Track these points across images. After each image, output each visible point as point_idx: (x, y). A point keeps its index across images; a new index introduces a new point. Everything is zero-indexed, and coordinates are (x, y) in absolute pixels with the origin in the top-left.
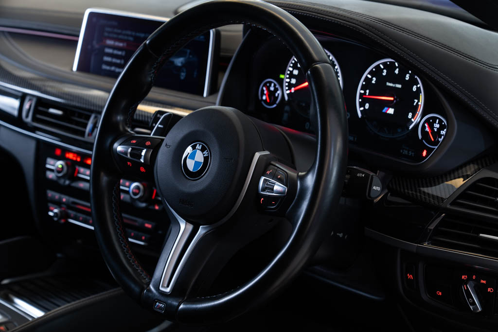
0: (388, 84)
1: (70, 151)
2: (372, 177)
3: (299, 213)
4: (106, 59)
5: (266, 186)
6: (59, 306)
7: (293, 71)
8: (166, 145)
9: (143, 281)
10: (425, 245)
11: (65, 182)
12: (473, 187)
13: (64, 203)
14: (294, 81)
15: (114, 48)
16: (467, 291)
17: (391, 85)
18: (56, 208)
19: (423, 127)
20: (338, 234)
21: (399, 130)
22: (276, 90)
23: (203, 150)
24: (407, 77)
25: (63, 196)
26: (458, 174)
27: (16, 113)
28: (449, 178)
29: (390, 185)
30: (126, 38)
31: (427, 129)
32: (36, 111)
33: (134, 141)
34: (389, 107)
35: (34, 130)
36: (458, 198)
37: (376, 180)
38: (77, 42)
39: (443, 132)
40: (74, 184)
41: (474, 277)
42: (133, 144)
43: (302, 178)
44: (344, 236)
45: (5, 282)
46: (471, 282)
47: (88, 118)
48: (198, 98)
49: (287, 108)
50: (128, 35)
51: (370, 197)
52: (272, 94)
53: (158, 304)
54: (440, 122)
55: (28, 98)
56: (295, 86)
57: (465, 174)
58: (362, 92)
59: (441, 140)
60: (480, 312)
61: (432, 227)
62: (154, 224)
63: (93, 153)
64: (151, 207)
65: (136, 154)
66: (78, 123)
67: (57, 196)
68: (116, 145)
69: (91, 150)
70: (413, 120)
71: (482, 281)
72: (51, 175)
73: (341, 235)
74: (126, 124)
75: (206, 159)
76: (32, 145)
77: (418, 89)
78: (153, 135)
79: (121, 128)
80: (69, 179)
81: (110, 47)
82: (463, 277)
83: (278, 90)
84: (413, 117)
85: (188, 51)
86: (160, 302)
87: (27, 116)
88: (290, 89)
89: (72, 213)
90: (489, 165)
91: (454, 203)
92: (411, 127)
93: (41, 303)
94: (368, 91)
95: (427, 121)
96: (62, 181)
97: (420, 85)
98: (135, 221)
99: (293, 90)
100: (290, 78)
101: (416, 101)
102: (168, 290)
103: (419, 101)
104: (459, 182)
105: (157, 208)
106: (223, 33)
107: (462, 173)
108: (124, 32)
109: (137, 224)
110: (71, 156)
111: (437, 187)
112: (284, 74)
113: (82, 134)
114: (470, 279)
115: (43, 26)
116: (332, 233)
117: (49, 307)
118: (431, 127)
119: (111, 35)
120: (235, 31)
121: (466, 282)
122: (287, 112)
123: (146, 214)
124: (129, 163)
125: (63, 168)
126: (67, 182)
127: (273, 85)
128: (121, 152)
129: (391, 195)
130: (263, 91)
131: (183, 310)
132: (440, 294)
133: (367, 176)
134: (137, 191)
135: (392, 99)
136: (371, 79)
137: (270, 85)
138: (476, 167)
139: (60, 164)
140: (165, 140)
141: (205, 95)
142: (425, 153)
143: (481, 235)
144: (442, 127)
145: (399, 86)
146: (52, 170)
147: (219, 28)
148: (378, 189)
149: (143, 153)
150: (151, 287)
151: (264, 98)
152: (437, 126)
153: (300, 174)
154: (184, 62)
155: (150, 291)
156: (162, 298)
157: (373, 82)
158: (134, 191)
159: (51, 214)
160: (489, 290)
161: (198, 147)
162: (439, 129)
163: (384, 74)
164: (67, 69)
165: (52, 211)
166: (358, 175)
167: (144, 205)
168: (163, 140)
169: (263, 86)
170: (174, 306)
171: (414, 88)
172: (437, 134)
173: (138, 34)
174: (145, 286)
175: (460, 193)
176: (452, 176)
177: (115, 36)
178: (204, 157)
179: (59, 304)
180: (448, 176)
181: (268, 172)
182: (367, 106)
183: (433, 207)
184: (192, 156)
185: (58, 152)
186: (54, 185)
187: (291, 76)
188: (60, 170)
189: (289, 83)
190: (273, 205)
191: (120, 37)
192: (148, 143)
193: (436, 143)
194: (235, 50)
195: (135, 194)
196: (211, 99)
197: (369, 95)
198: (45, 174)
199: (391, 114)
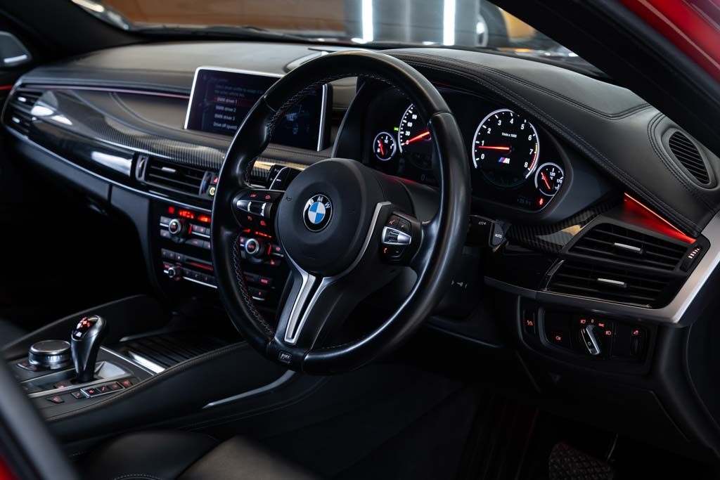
0: (504, 134)
1: (183, 209)
2: (494, 225)
3: (424, 261)
4: (217, 116)
5: (389, 235)
6: (178, 362)
7: (407, 123)
8: (287, 198)
9: (267, 333)
10: (545, 291)
11: (179, 240)
12: (591, 233)
13: (178, 261)
14: (408, 133)
15: (225, 105)
16: (586, 335)
17: (506, 135)
18: (171, 266)
19: (540, 176)
20: (458, 283)
21: (516, 180)
22: (391, 142)
23: (324, 202)
24: (523, 127)
25: (177, 254)
26: (576, 221)
27: (128, 173)
28: (566, 226)
29: (509, 233)
30: (237, 95)
31: (543, 178)
32: (149, 170)
33: (254, 196)
34: (505, 157)
35: (147, 188)
36: (576, 244)
37: (498, 227)
38: (188, 100)
39: (560, 181)
40: (188, 242)
41: (592, 321)
42: (253, 198)
43: (427, 228)
44: (464, 285)
45: (124, 339)
46: (590, 326)
47: (201, 175)
48: (312, 152)
49: (402, 160)
50: (239, 92)
51: (491, 244)
52: (386, 147)
53: (283, 355)
54: (556, 170)
55: (140, 157)
56: (409, 138)
57: (582, 221)
58: (478, 142)
59: (558, 188)
60: (599, 354)
61: (551, 274)
62: (270, 279)
63: (212, 211)
64: (267, 263)
65: (256, 208)
66: (191, 181)
67: (172, 254)
68: (235, 200)
69: (211, 209)
70: (529, 169)
71: (600, 325)
72: (165, 234)
73: (461, 284)
74: (245, 179)
75: (328, 211)
76: (146, 203)
77: (534, 138)
78: (272, 189)
79: (240, 183)
80: (183, 237)
81: (221, 104)
82: (582, 321)
83: (392, 143)
84: (529, 166)
85: (301, 106)
86: (286, 353)
87: (140, 176)
88: (404, 141)
89: (187, 271)
90: (604, 210)
91: (572, 249)
92: (527, 176)
93: (161, 360)
94: (483, 142)
95: (543, 170)
96: (176, 239)
97: (536, 134)
98: (252, 277)
99: (407, 142)
100: (404, 130)
101: (532, 150)
102: (293, 341)
103: (534, 150)
104: (576, 229)
105: (273, 263)
106: (334, 88)
107: (580, 219)
108: (235, 89)
109: (253, 280)
110: (184, 213)
111: (556, 234)
112: (398, 127)
113: (196, 191)
114: (588, 323)
115: (160, 86)
116: (453, 282)
117: (169, 364)
118: (547, 175)
119: (222, 93)
120: (348, 84)
121: (584, 326)
122: (401, 164)
123: (262, 269)
124: (249, 217)
125: (177, 225)
126: (182, 240)
127: (387, 138)
128: (240, 206)
129: (509, 244)
130: (377, 144)
131: (308, 360)
132: (560, 338)
133: (489, 223)
134: (253, 247)
135: (508, 149)
136: (487, 130)
137: (385, 138)
138: (593, 213)
139: (173, 222)
140: (285, 195)
141: (318, 150)
142: (541, 202)
143: (599, 279)
144: (558, 176)
145: (515, 136)
146: (166, 229)
147: (332, 83)
148: (500, 236)
149: (263, 207)
150: (276, 338)
151: (379, 151)
152: (553, 174)
153: (423, 223)
154: (296, 117)
155: (274, 342)
156: (288, 350)
157: (489, 132)
158: (249, 247)
159: (166, 272)
160: (607, 333)
161: (319, 199)
162: (555, 178)
163: (499, 124)
164: (178, 128)
165: (167, 269)
166: (480, 223)
167: (259, 261)
168: (283, 194)
169: (378, 139)
170: (300, 357)
171: (530, 138)
172: (554, 183)
173: (249, 91)
174: (270, 338)
175: (578, 240)
176: (570, 223)
177: (226, 93)
178: (326, 209)
179: (179, 360)
180: (566, 223)
181: (391, 222)
182: (483, 156)
183: (552, 254)
184: (314, 209)
185: (172, 210)
186: (168, 243)
187: (406, 128)
188: (175, 228)
189: (404, 135)
190: (397, 254)
191: (231, 94)
192: (268, 197)
193: (553, 191)
194: (349, 105)
195: (251, 250)
196: (325, 153)
197: (485, 145)
198: (159, 232)
199: (507, 164)
